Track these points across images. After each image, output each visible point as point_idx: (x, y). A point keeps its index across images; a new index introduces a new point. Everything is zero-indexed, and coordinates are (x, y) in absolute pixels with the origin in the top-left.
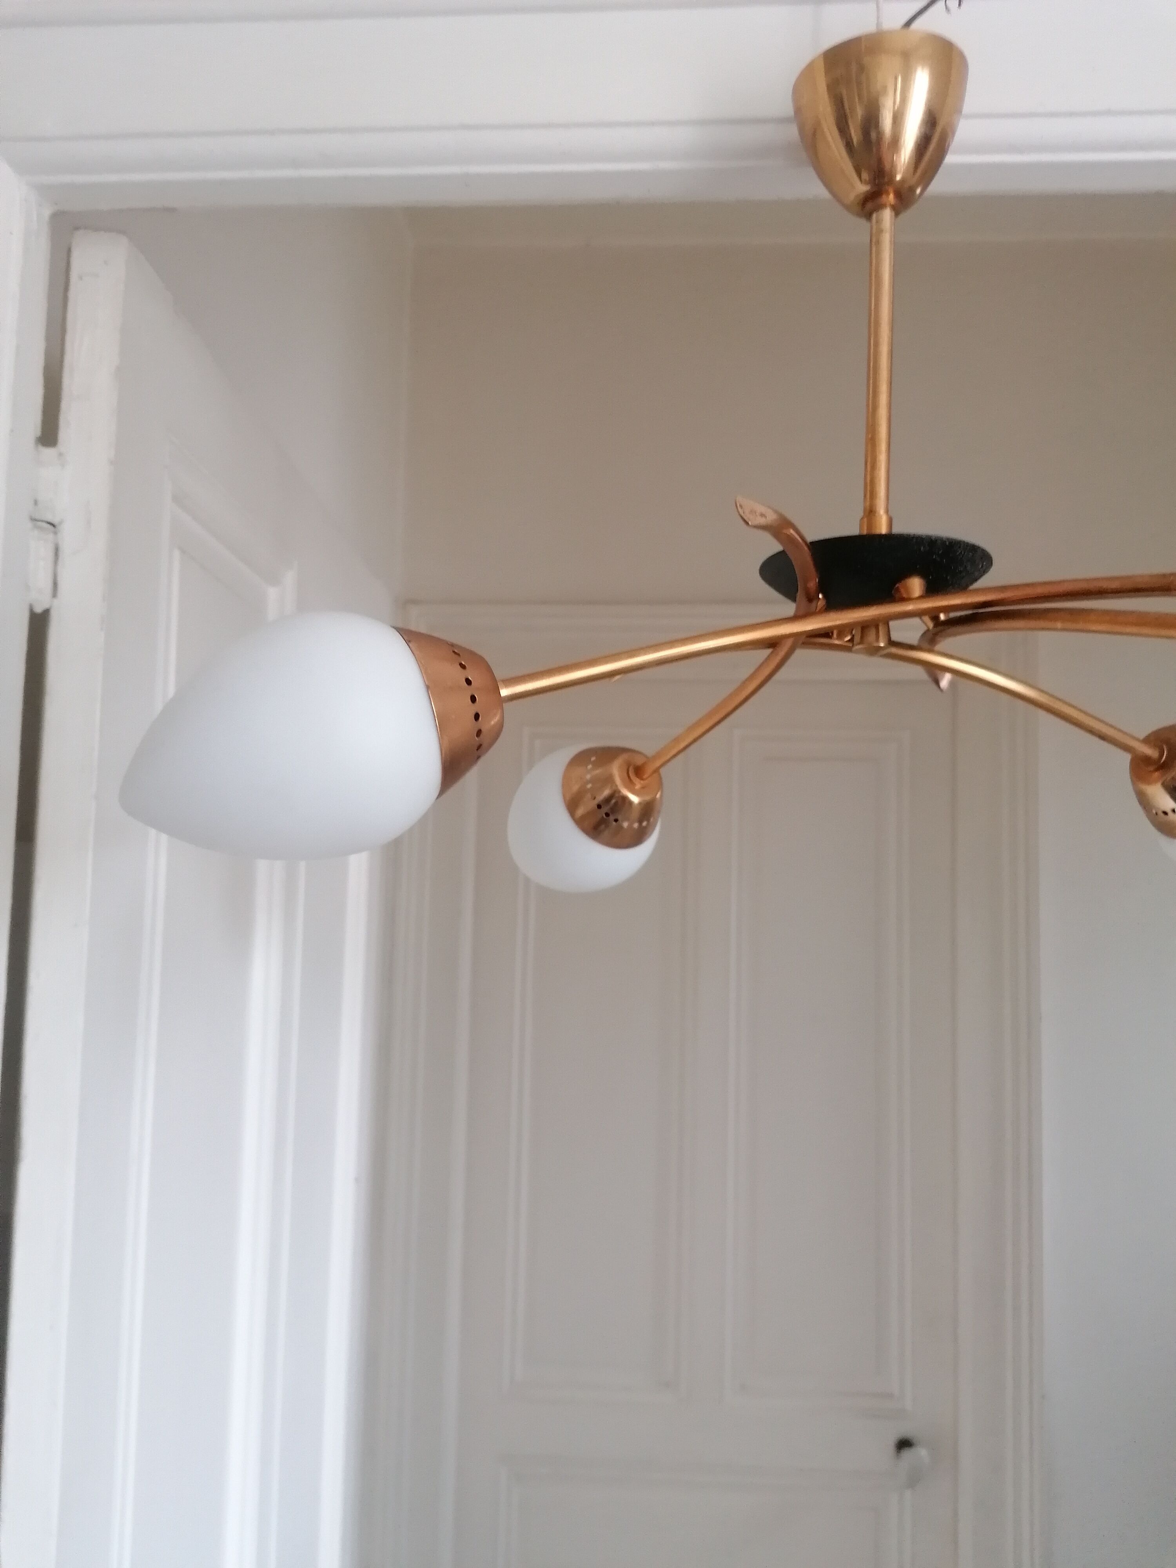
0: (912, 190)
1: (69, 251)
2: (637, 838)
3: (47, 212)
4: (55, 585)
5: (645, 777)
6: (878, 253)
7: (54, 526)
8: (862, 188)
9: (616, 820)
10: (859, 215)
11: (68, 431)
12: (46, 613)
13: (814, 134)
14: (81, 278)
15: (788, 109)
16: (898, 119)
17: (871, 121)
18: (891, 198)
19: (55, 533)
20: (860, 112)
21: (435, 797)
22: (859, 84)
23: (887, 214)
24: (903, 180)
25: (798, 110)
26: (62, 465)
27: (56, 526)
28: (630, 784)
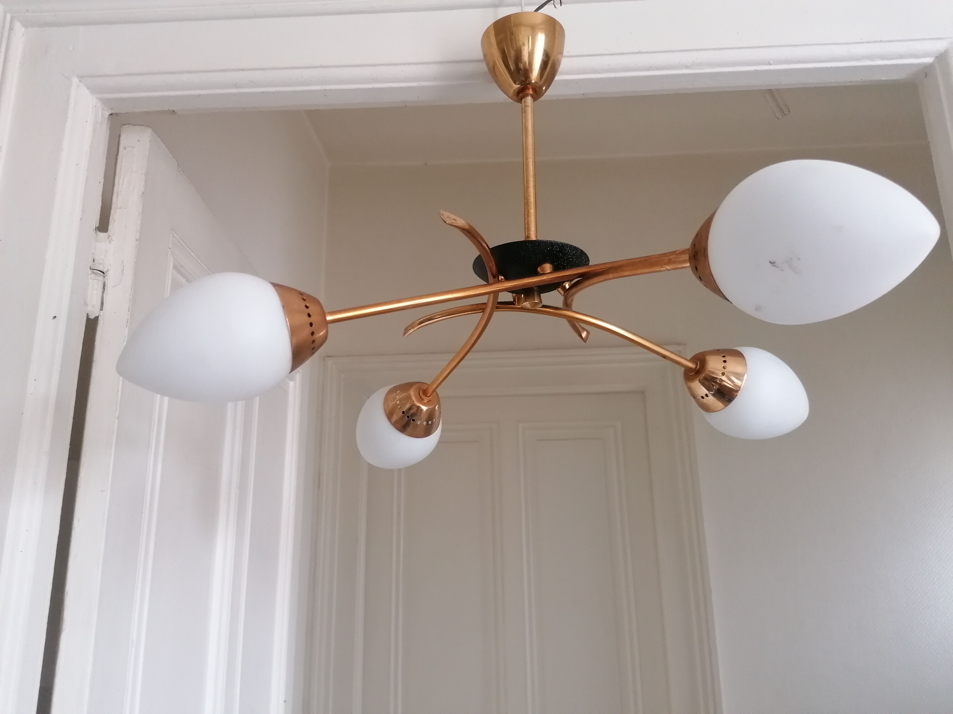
0: (541, 88)
1: (120, 136)
2: (427, 432)
3: (107, 114)
4: (102, 303)
5: (428, 395)
6: (526, 117)
7: (103, 273)
8: (516, 86)
9: (414, 420)
10: (516, 101)
11: (114, 225)
12: (97, 318)
13: (494, 67)
14: (125, 149)
15: (481, 56)
16: (531, 55)
18: (531, 91)
19: (104, 277)
20: (512, 53)
22: (511, 40)
23: (529, 99)
24: (536, 83)
25: (485, 55)
26: (110, 242)
27: (105, 273)
28: (421, 400)
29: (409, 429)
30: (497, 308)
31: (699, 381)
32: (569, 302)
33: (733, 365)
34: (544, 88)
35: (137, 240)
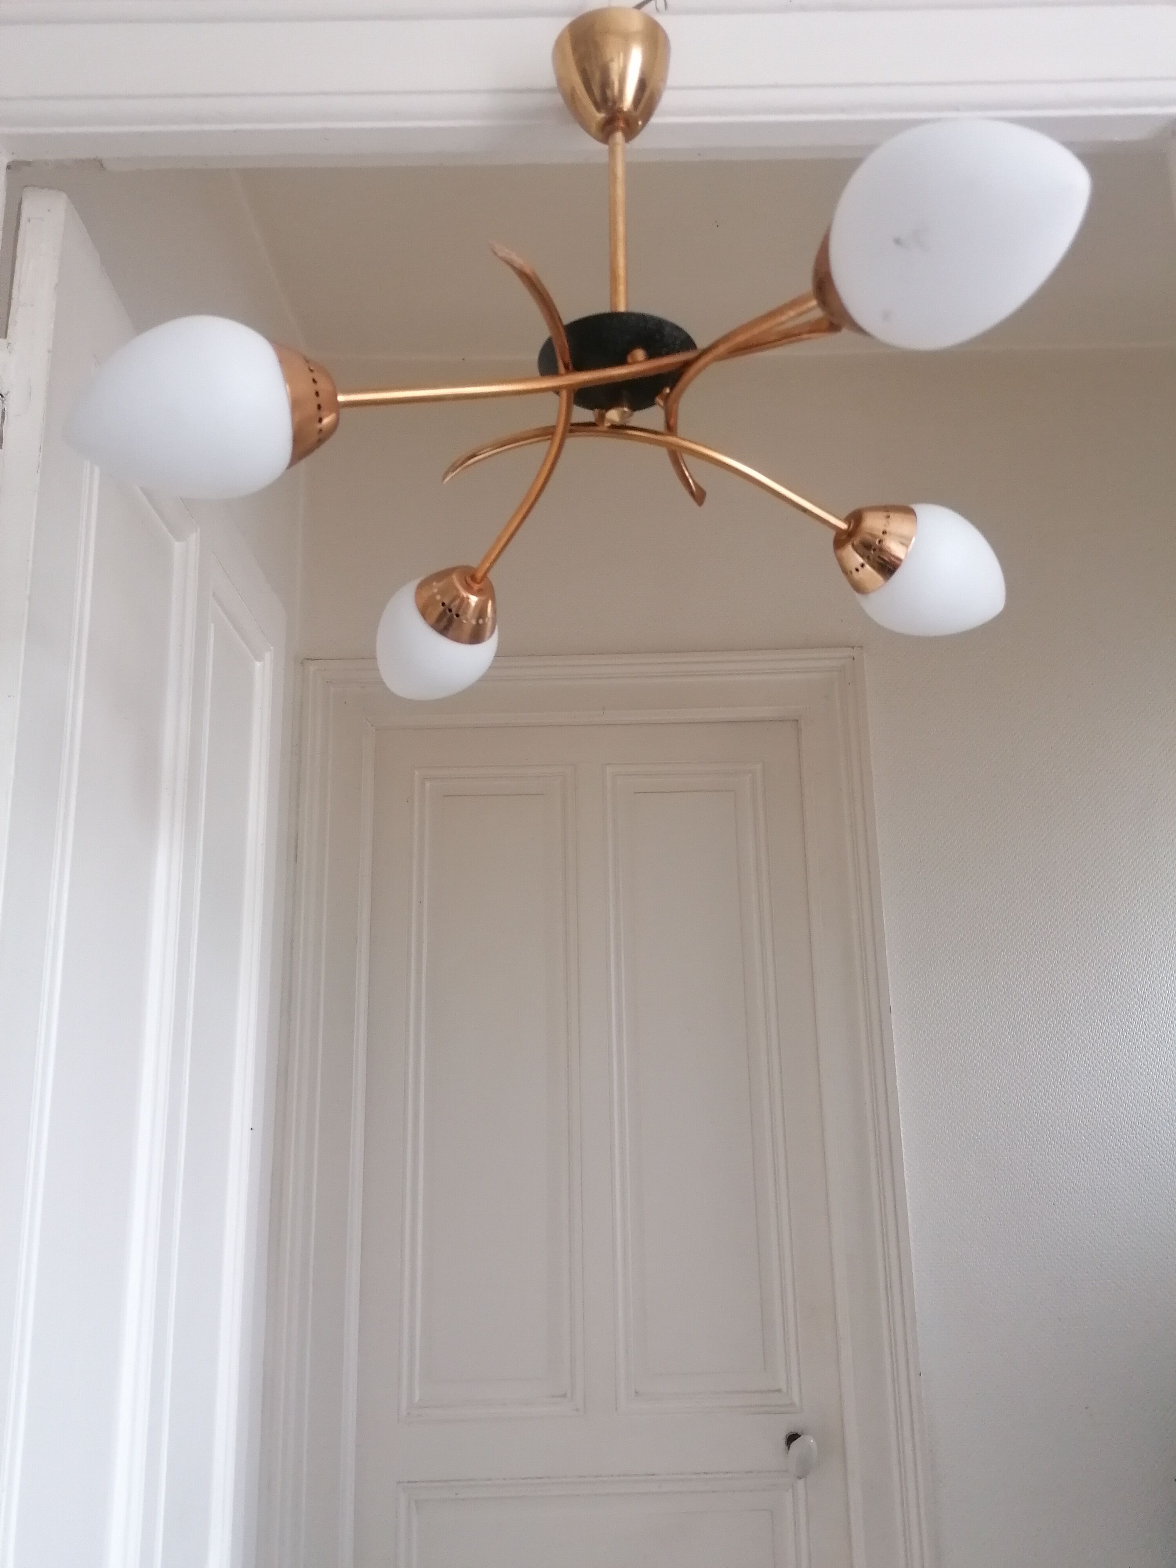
0: (636, 121)
1: (21, 202)
2: (476, 637)
5: (478, 581)
8: (601, 116)
9: (457, 617)
10: (601, 141)
11: (16, 327)
13: (572, 95)
14: (29, 221)
17: (606, 84)
18: (622, 125)
19: (3, 401)
21: (286, 466)
22: (595, 56)
23: (619, 136)
24: (629, 111)
26: (10, 352)
27: (4, 395)
28: (469, 589)
29: (451, 632)
30: (571, 431)
31: (853, 546)
32: (672, 422)
33: (898, 524)
34: (640, 123)
35: (49, 351)
